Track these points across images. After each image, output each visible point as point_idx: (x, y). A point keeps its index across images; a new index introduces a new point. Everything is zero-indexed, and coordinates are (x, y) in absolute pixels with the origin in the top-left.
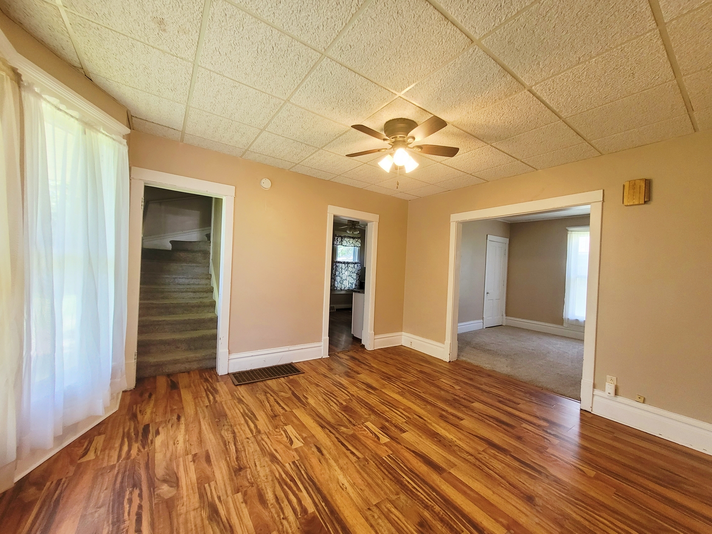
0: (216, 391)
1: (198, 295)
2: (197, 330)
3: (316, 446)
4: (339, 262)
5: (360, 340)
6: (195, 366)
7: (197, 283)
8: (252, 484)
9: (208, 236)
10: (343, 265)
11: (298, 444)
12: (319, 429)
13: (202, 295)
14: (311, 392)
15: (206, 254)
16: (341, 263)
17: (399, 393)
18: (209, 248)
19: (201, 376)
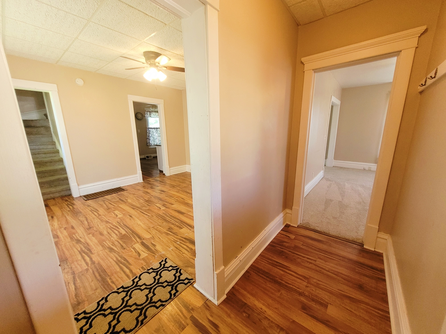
0: (73, 204)
1: (48, 155)
2: (53, 176)
3: (129, 215)
4: (150, 128)
5: (163, 171)
6: (57, 195)
7: (46, 148)
8: (97, 231)
9: (46, 115)
10: (154, 130)
11: (119, 216)
12: (132, 210)
13: (51, 155)
14: (130, 197)
15: (47, 128)
16: (152, 128)
17: (176, 192)
18: (49, 124)
19: (62, 200)
